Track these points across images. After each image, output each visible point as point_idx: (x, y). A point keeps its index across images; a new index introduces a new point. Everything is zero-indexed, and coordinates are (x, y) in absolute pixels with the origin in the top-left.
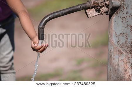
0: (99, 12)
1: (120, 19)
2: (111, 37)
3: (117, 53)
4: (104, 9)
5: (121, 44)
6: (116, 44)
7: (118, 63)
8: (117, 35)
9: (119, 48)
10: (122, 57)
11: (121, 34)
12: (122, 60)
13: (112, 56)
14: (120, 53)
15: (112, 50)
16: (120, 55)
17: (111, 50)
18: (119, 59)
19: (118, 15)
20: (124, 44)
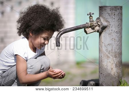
0: (94, 30)
1: (107, 35)
2: (101, 47)
3: (106, 58)
4: (97, 28)
5: (109, 51)
6: (105, 51)
7: (107, 64)
8: (106, 46)
9: (107, 54)
10: (110, 60)
11: (108, 44)
12: (109, 62)
13: (102, 60)
14: (108, 57)
15: (103, 56)
16: (108, 58)
17: (101, 56)
18: (107, 61)
19: (106, 32)
20: (110, 51)
